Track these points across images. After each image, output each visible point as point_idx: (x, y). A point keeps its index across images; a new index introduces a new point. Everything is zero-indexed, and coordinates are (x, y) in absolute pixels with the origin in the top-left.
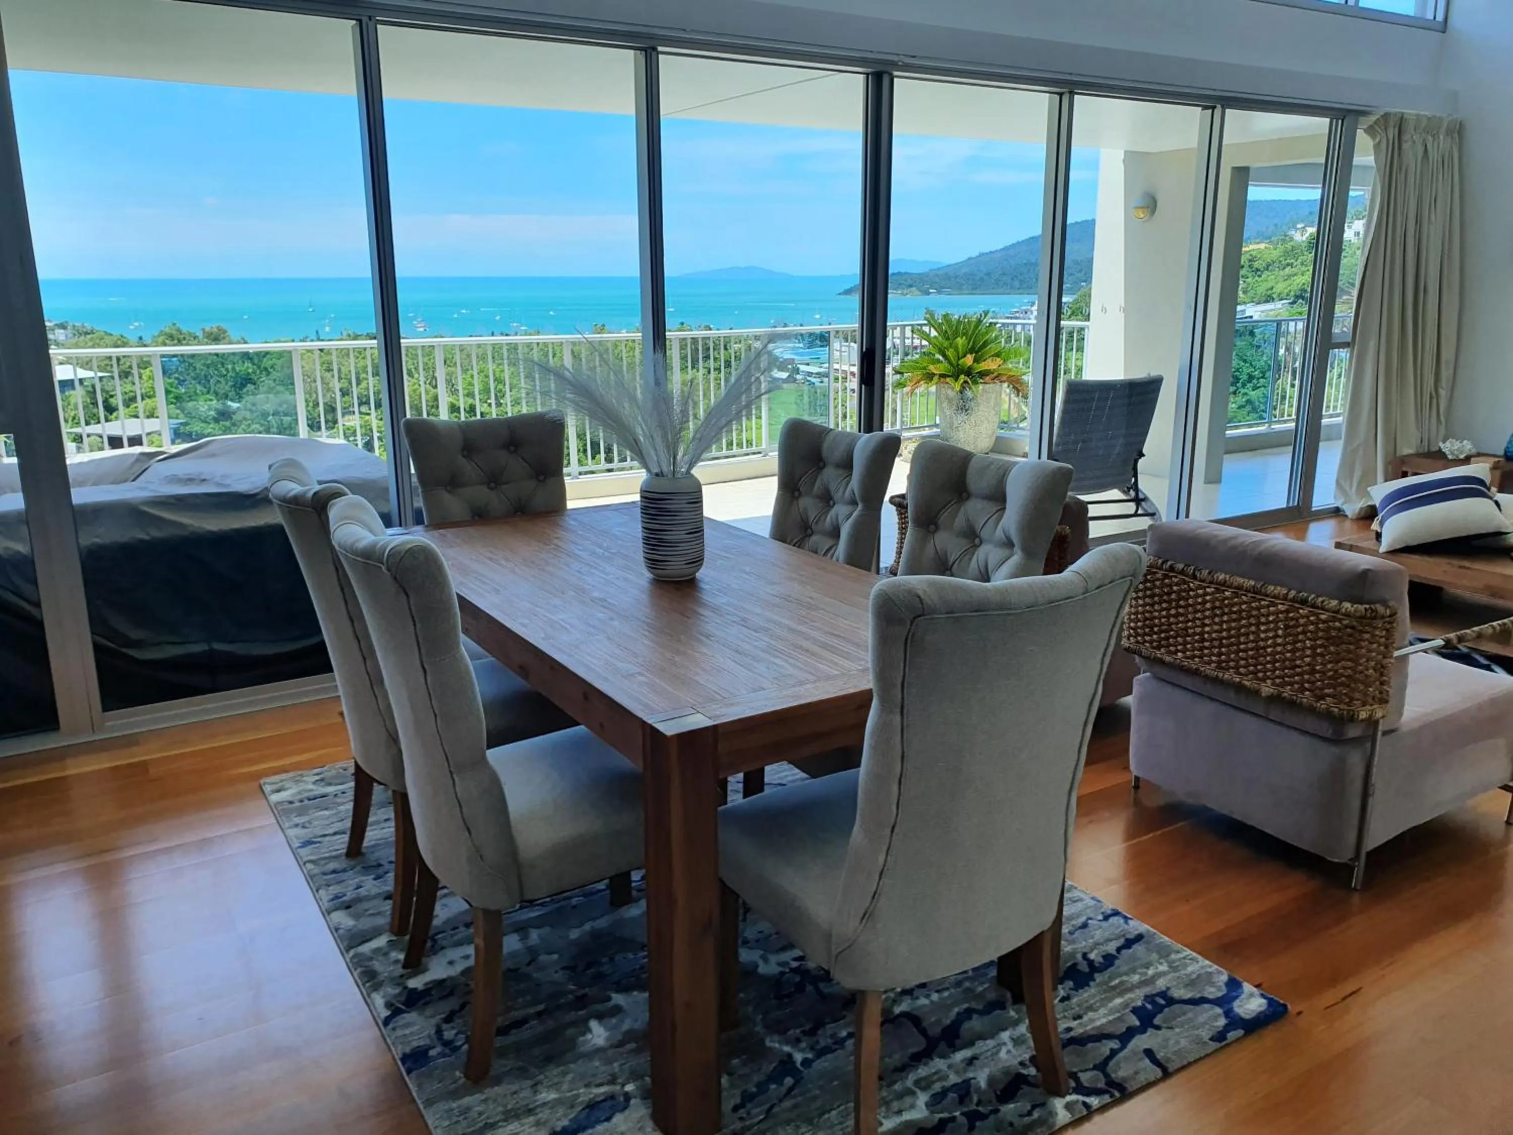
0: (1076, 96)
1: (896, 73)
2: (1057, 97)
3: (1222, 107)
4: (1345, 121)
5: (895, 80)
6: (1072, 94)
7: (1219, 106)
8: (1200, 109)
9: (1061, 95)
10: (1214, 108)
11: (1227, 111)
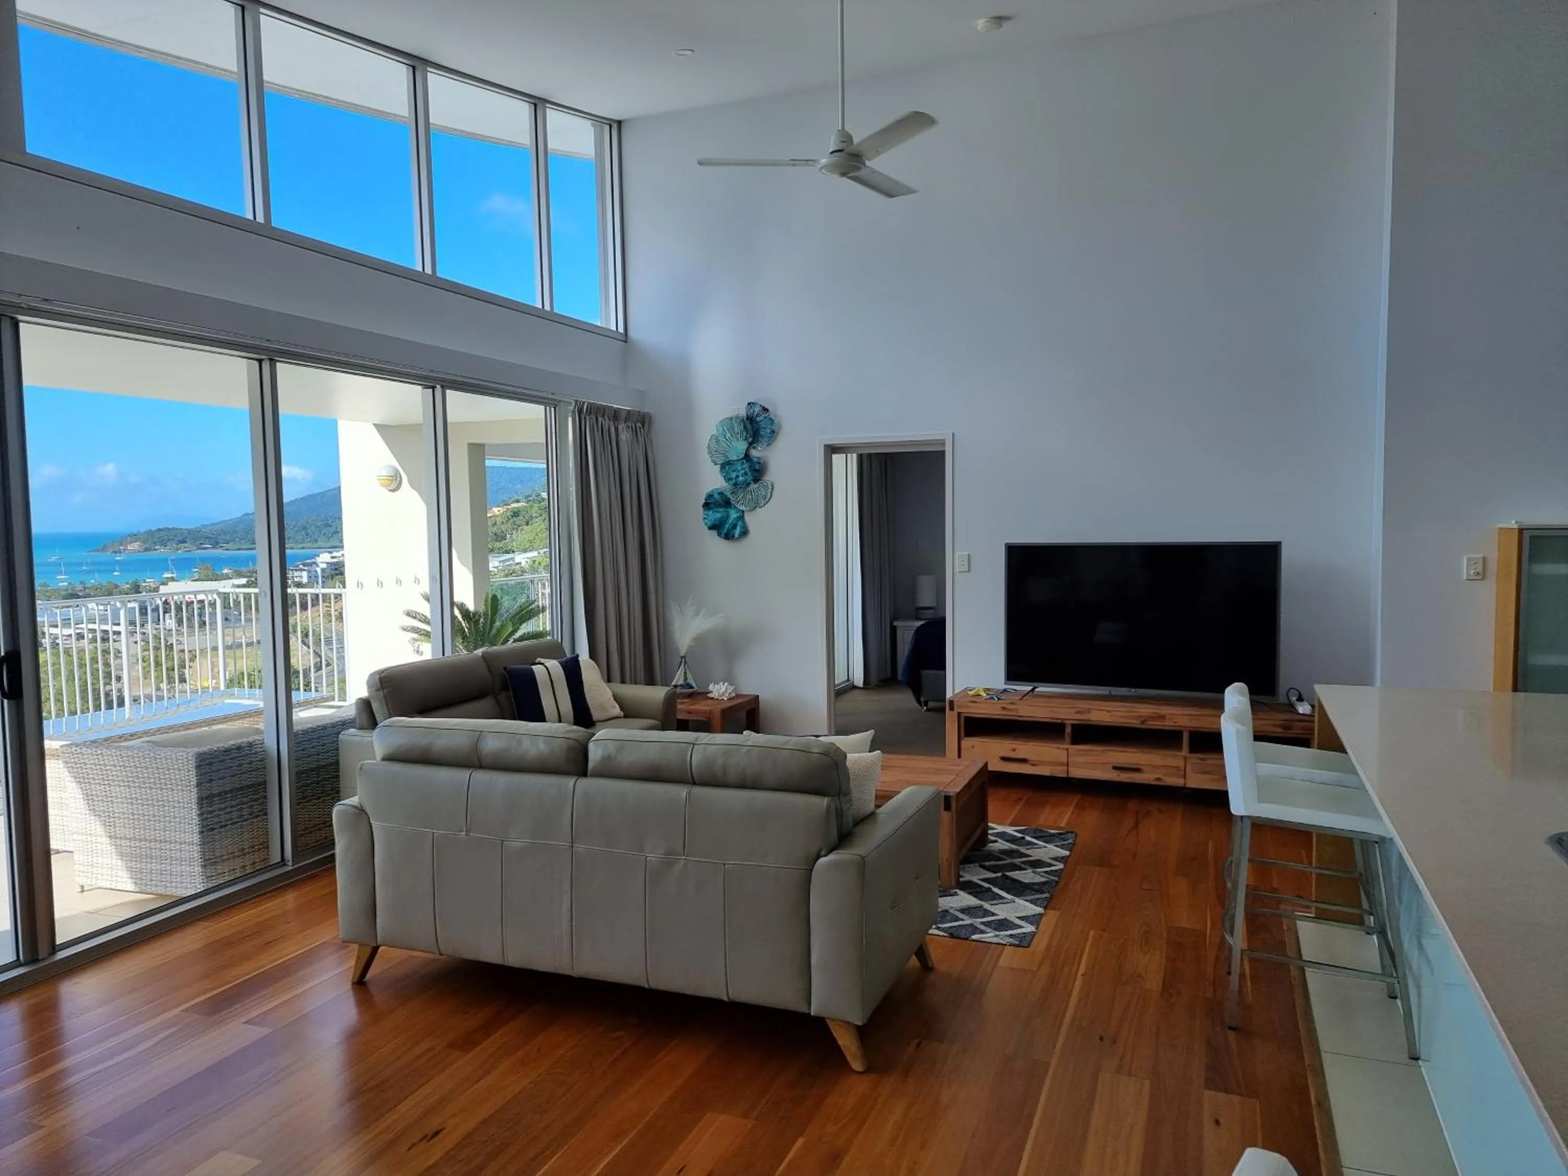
0: (278, 364)
1: (20, 317)
2: (256, 364)
3: (442, 387)
4: (557, 408)
5: (21, 324)
6: (272, 361)
7: (438, 387)
8: (420, 388)
9: (260, 361)
10: (433, 388)
11: (448, 391)
